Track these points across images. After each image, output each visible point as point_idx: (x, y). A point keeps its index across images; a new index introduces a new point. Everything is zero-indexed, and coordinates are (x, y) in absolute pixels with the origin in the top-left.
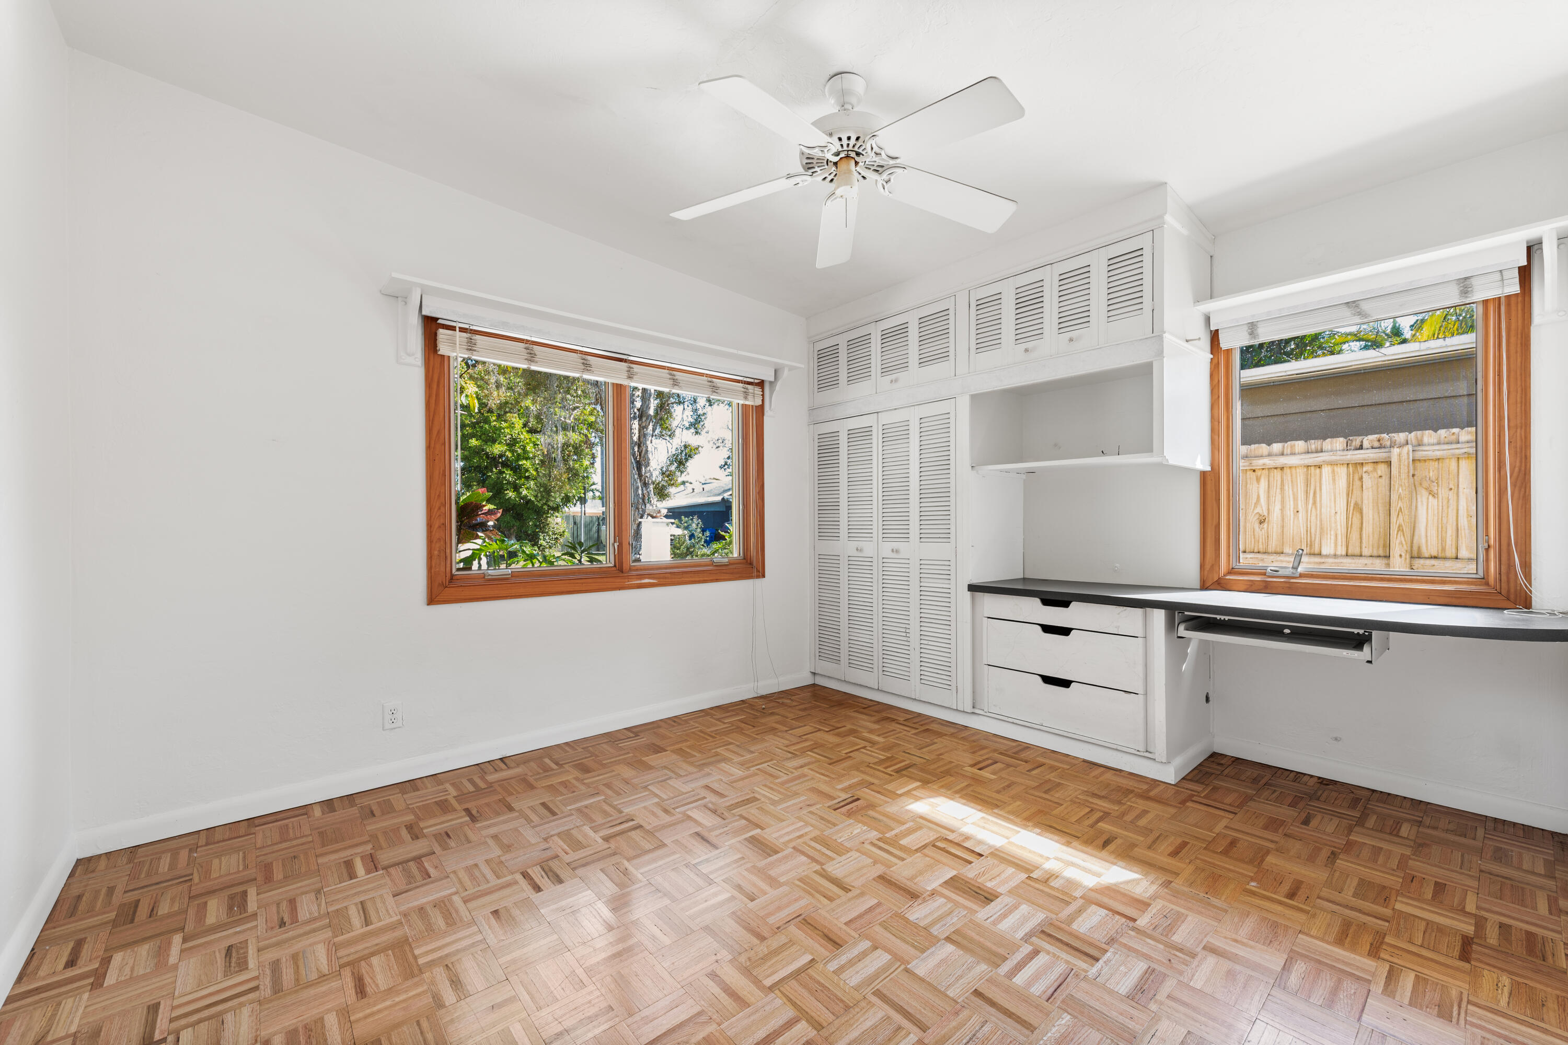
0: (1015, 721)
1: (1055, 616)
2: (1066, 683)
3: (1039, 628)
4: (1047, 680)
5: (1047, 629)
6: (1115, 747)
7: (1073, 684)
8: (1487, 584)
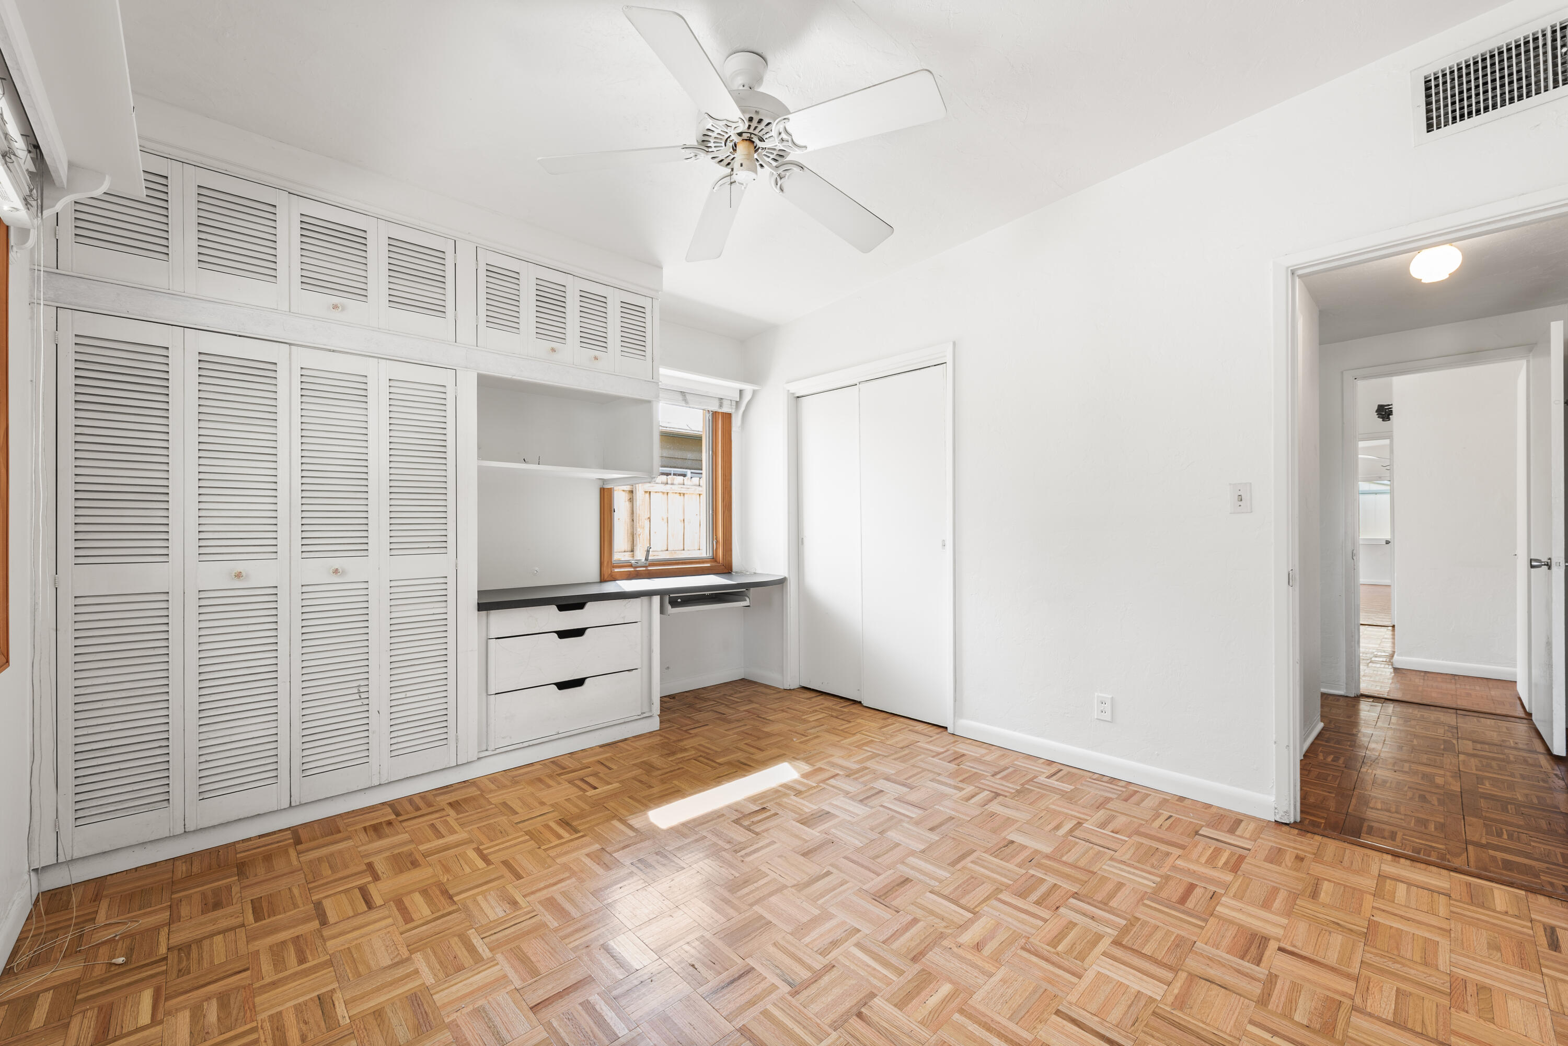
0: (531, 743)
1: (571, 619)
2: (579, 682)
3: (556, 635)
4: (562, 686)
5: (563, 634)
6: (622, 721)
7: (587, 680)
8: (716, 561)
